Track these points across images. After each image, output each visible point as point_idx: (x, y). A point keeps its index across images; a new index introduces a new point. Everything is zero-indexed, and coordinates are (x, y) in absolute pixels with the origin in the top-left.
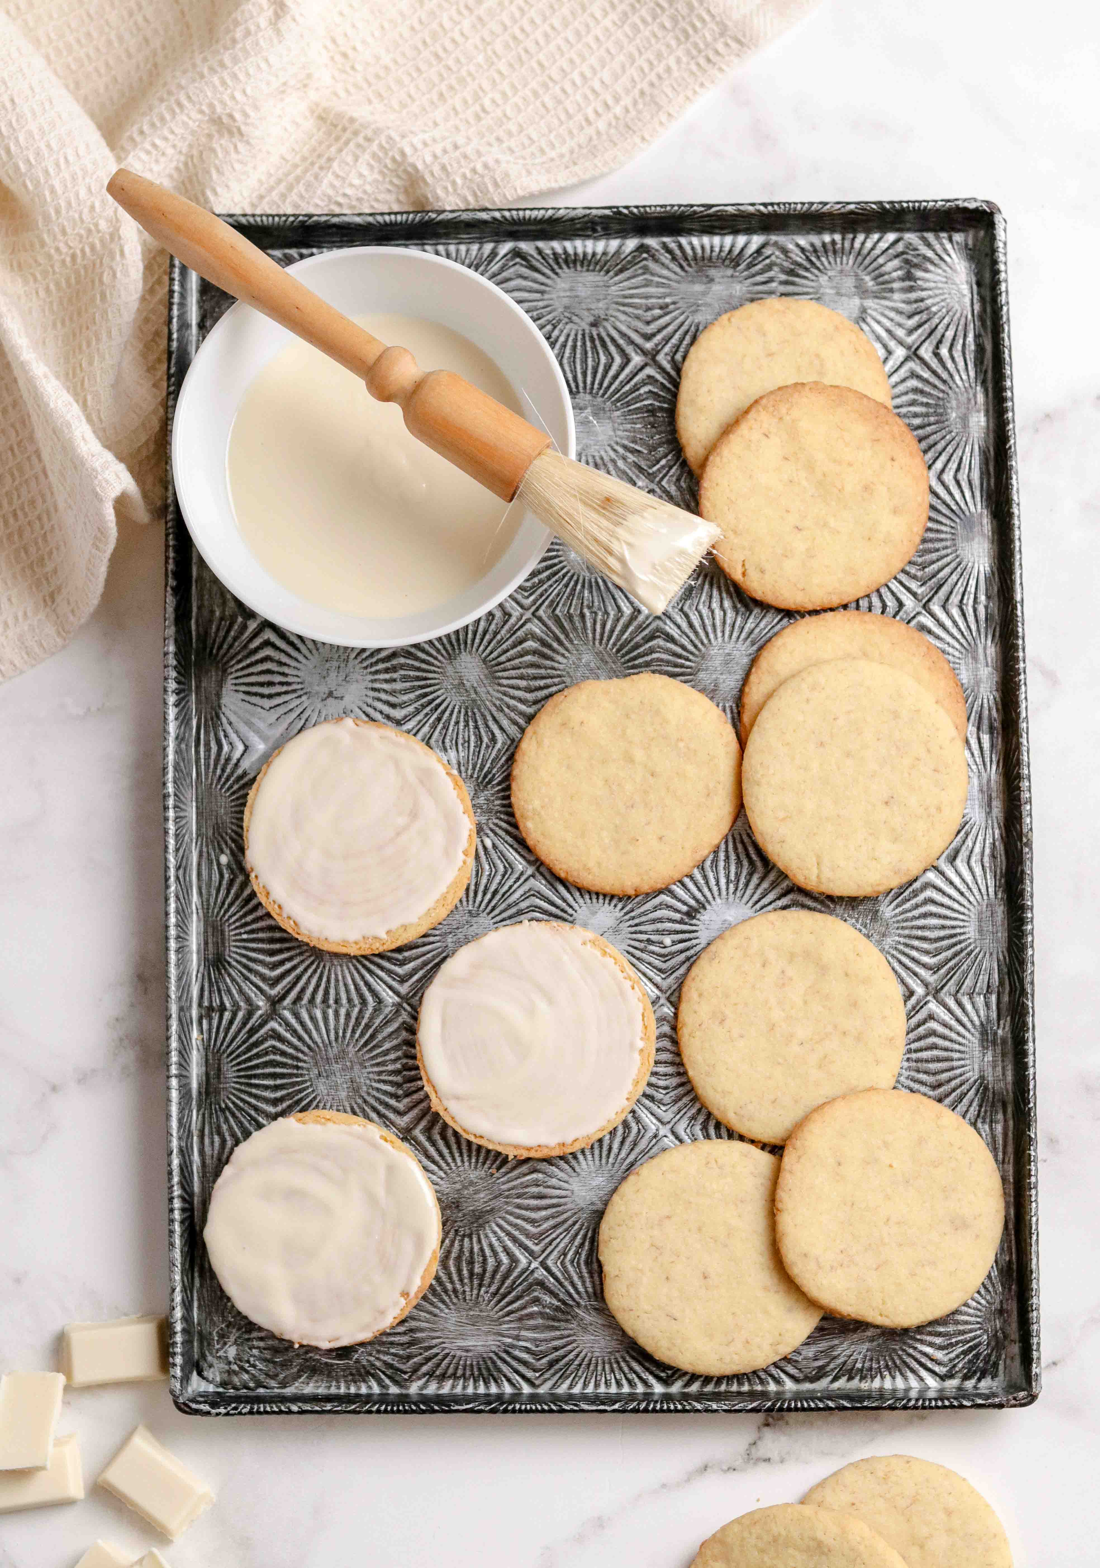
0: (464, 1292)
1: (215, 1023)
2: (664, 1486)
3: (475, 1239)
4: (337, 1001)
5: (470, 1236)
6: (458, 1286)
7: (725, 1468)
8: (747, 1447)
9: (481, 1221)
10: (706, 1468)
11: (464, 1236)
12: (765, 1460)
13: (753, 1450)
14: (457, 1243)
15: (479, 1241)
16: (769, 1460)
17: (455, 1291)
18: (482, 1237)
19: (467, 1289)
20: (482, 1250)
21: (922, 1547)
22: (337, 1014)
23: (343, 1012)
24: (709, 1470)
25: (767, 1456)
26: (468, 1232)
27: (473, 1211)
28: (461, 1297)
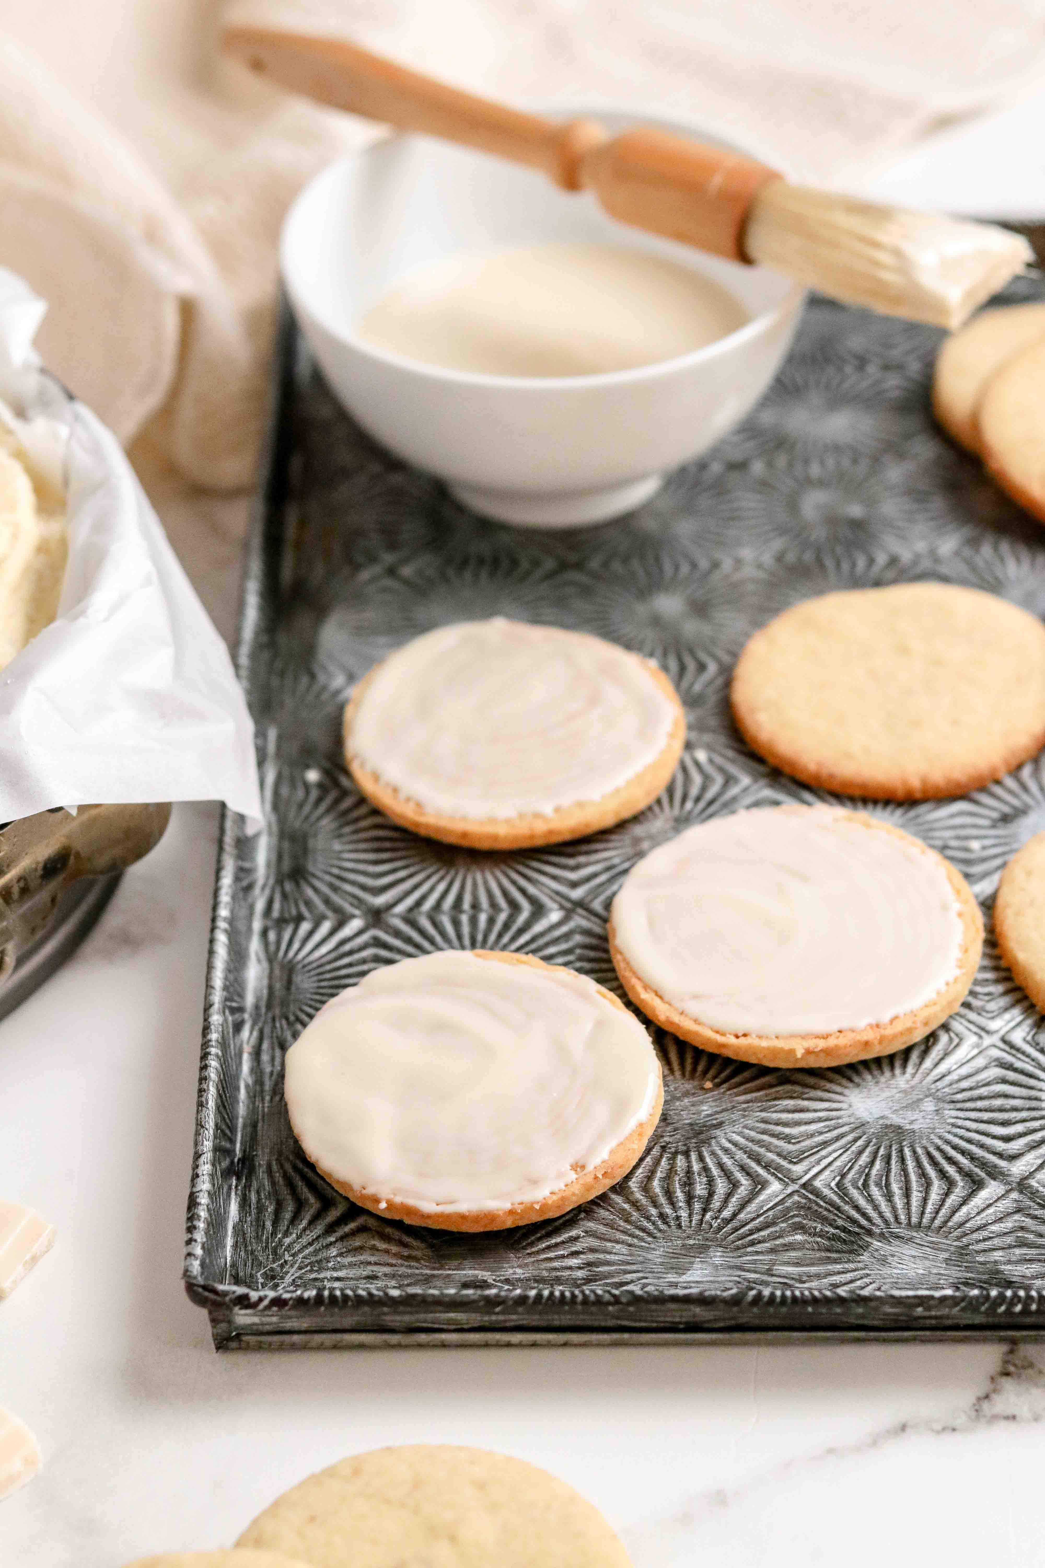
0: (678, 1218)
1: (286, 936)
2: (831, 1451)
3: (694, 1156)
4: (475, 906)
5: (687, 1154)
6: (668, 1210)
7: (939, 1427)
8: (973, 1400)
9: (702, 1137)
10: (903, 1428)
11: (676, 1153)
12: (1007, 1418)
13: (985, 1405)
14: (664, 1162)
15: (701, 1159)
16: (1014, 1417)
17: (662, 1216)
18: (706, 1154)
19: (684, 1214)
20: (706, 1169)
21: (453, 1539)
22: (474, 921)
23: (483, 918)
24: (908, 1430)
25: (1010, 1412)
26: (682, 1148)
27: (691, 1124)
28: (672, 1223)
